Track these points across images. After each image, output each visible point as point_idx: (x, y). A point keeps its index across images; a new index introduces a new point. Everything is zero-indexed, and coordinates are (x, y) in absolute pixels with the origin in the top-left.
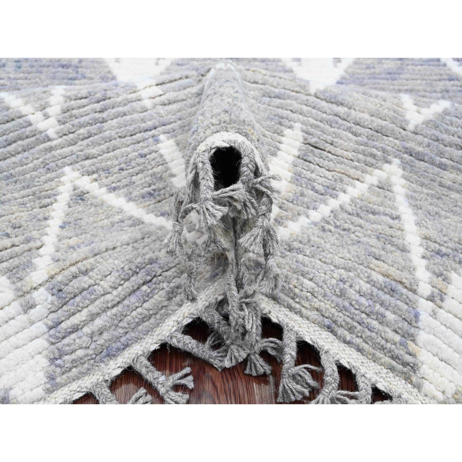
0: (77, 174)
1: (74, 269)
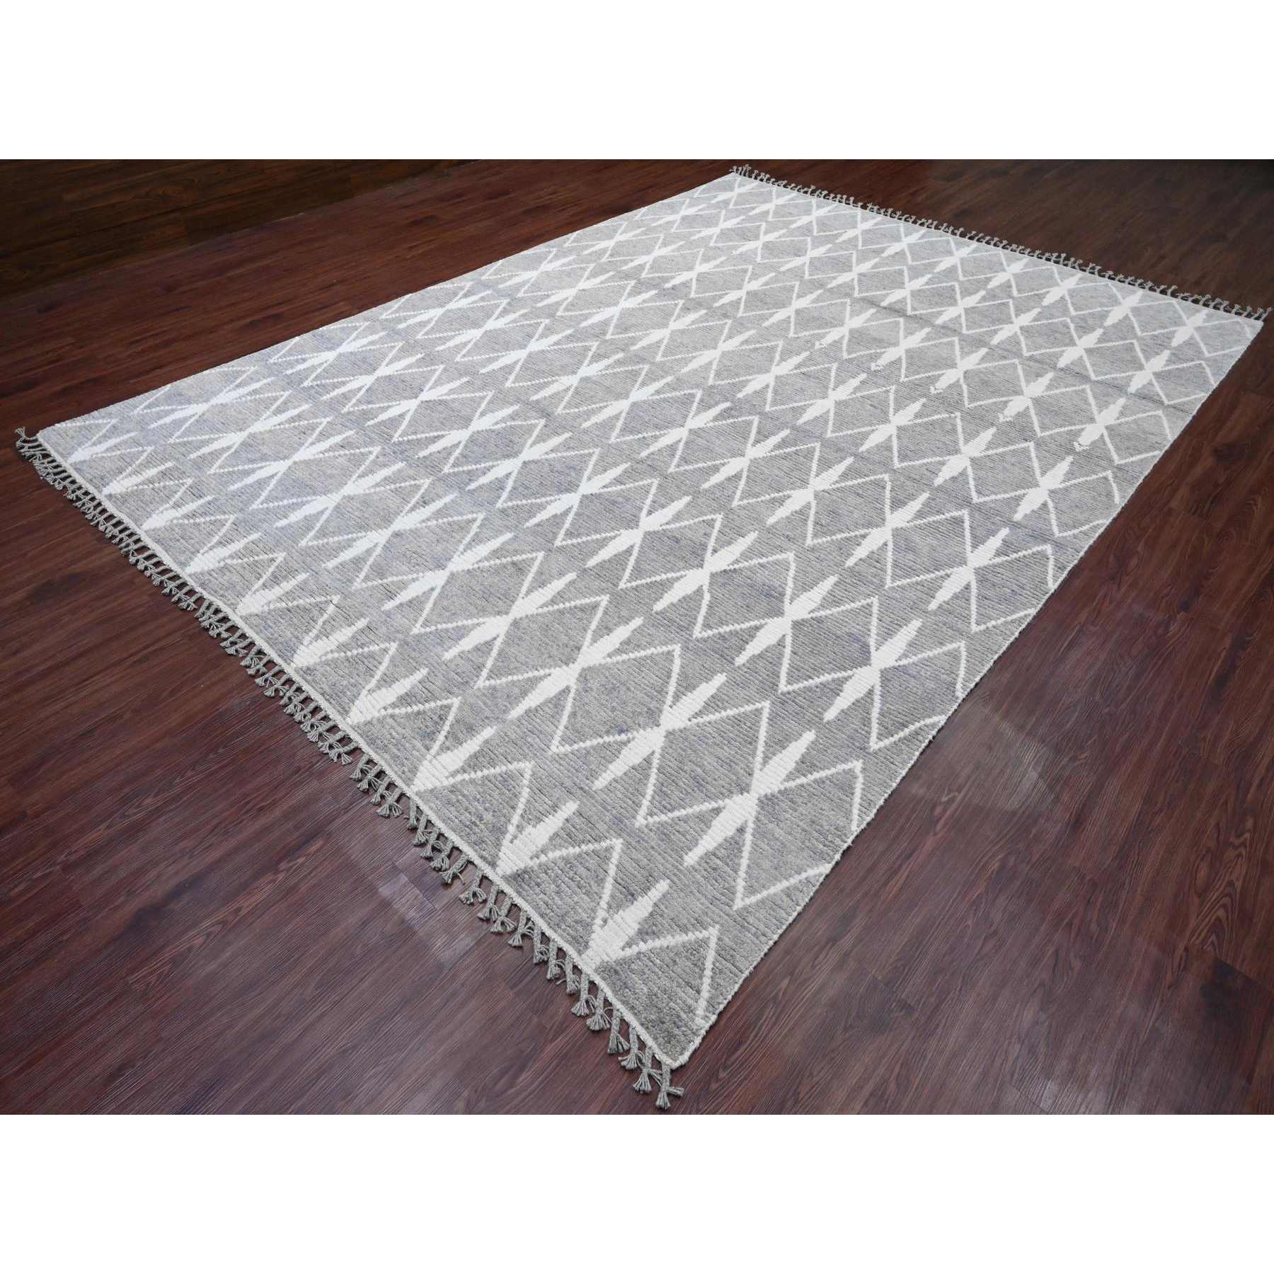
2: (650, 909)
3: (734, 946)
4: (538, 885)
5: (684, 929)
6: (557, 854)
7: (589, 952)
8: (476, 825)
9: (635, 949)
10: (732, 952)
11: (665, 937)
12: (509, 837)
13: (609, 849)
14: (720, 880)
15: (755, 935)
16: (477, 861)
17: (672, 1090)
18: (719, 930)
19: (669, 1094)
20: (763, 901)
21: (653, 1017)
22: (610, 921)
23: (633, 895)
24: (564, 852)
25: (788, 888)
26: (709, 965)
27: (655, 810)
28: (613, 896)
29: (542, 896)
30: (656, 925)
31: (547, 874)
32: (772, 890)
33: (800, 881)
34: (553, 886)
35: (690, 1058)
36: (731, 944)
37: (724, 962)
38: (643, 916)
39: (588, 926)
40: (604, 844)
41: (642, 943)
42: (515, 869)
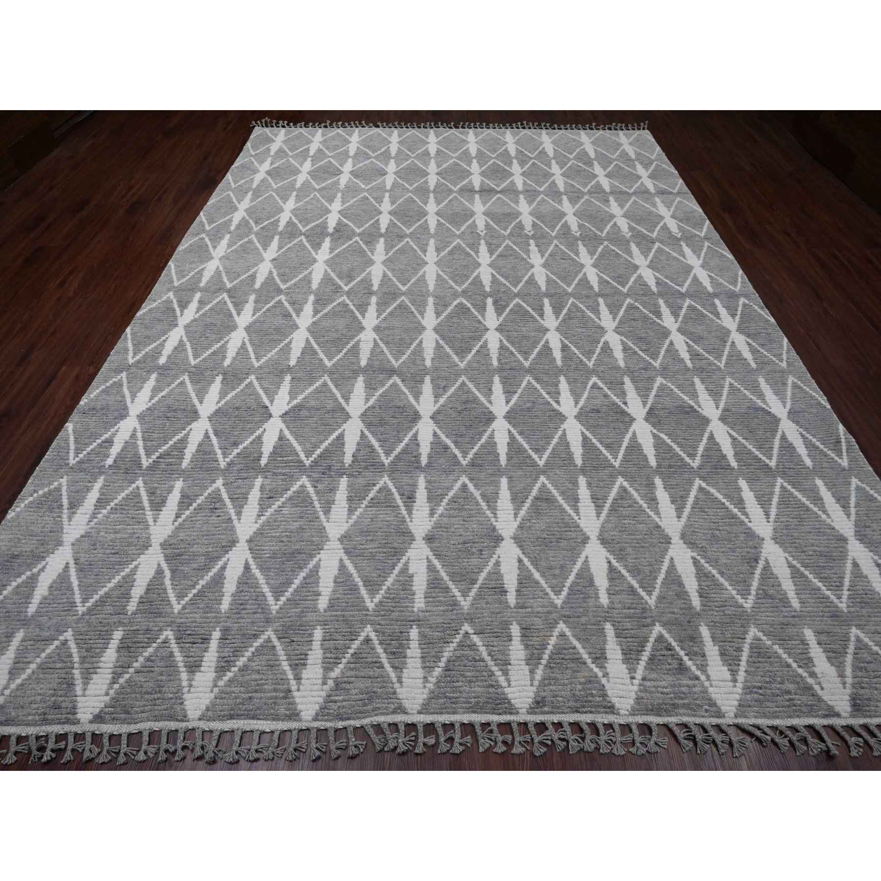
0: (371, 629)
1: (346, 679)
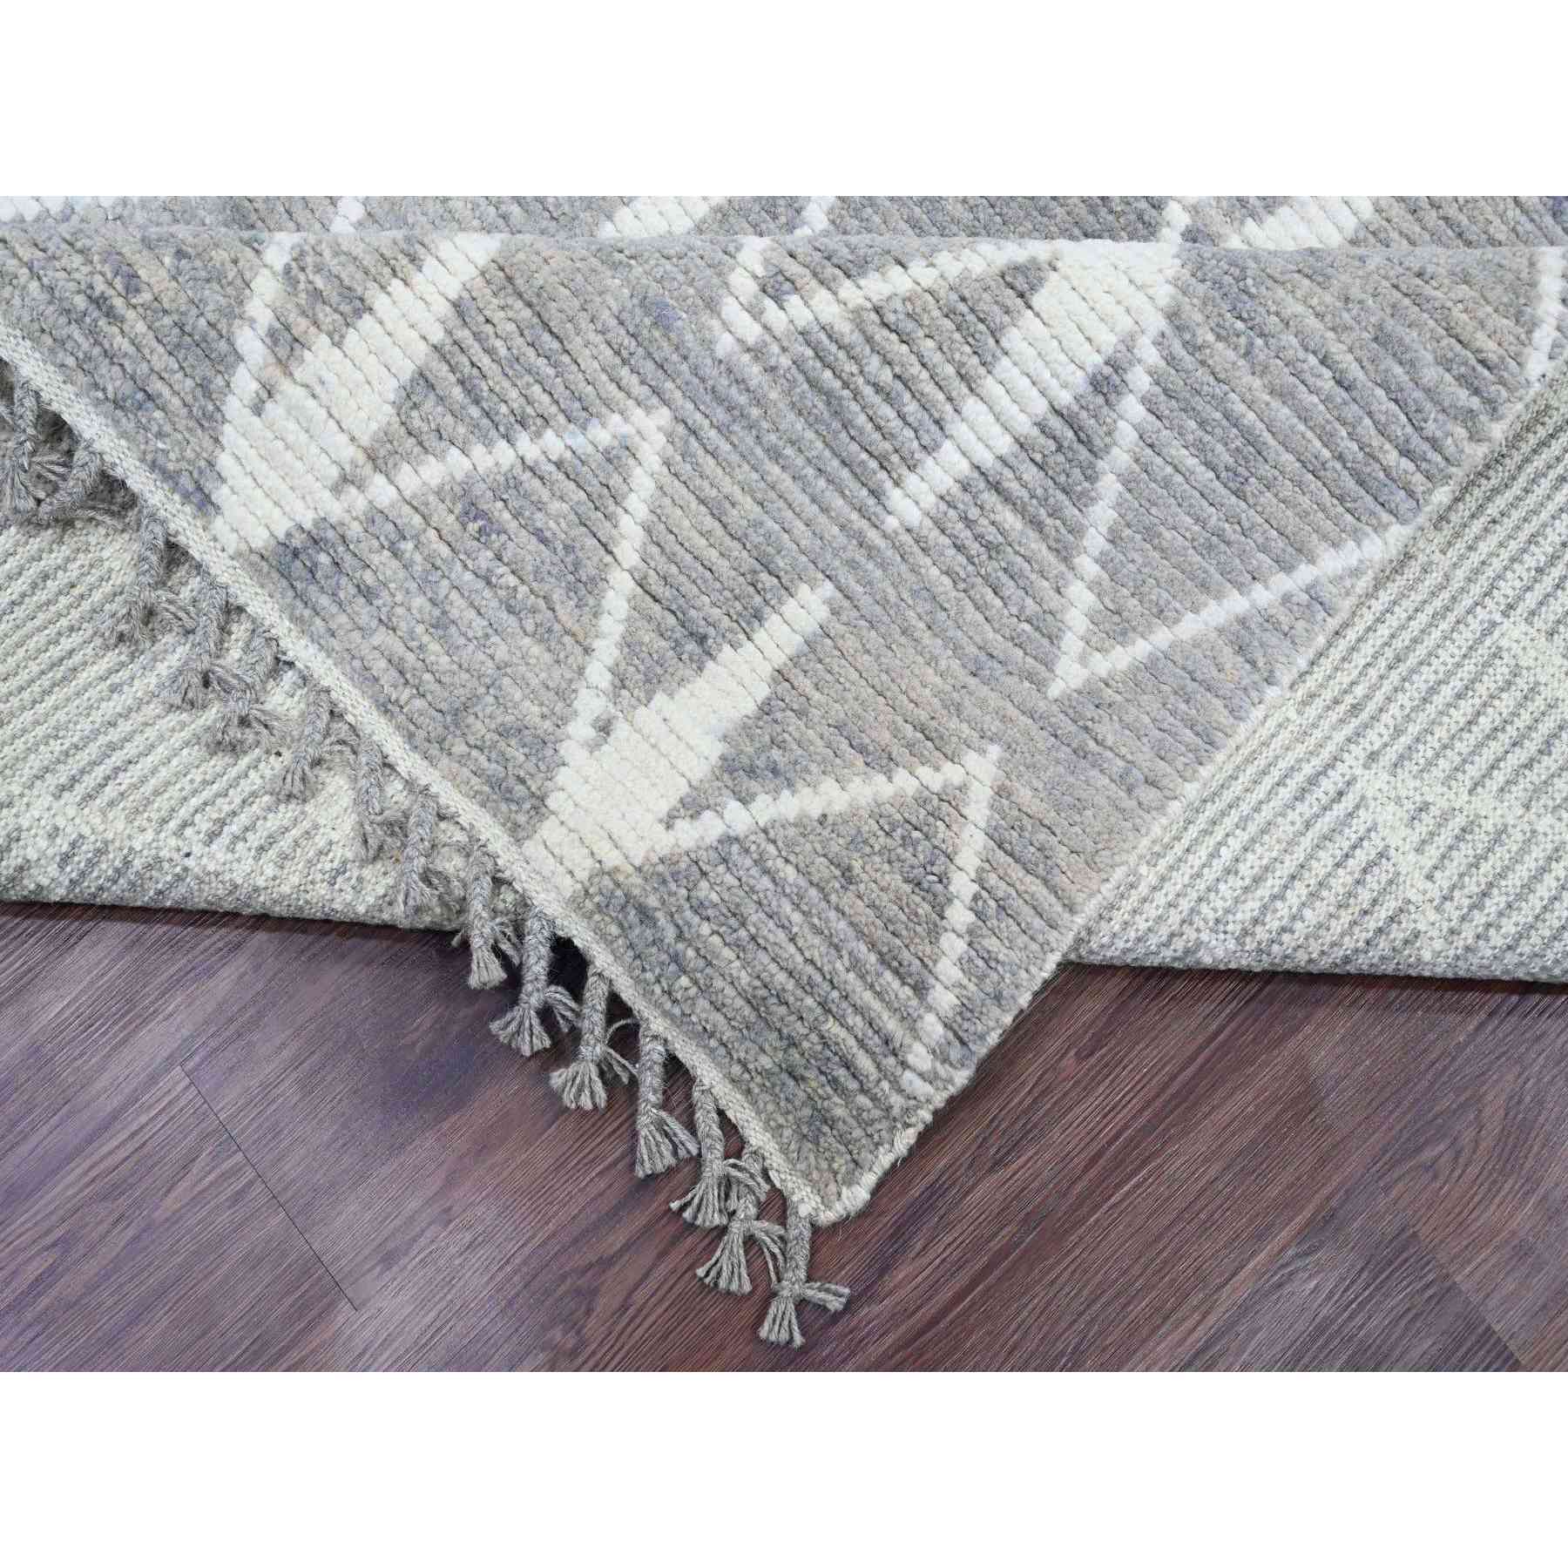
2: (763, 692)
3: (1050, 817)
4: (367, 593)
5: (884, 762)
6: (433, 472)
7: (549, 830)
8: (110, 314)
9: (710, 828)
10: (1042, 836)
11: (814, 786)
12: (245, 383)
13: (618, 457)
14: (1009, 588)
15: (1122, 779)
16: (139, 480)
17: (813, 1293)
18: (1000, 764)
19: (802, 1304)
20: (1151, 666)
21: (766, 1062)
22: (621, 730)
23: (702, 640)
24: (456, 464)
25: (1242, 621)
26: (963, 885)
27: (793, 268)
28: (629, 644)
29: (381, 637)
30: (782, 746)
31: (396, 554)
32: (1190, 626)
33: (1286, 599)
34: (419, 602)
35: (876, 1191)
36: (1036, 807)
37: (1017, 872)
38: (736, 715)
39: (543, 747)
40: (602, 435)
41: (733, 805)
42: (282, 527)
